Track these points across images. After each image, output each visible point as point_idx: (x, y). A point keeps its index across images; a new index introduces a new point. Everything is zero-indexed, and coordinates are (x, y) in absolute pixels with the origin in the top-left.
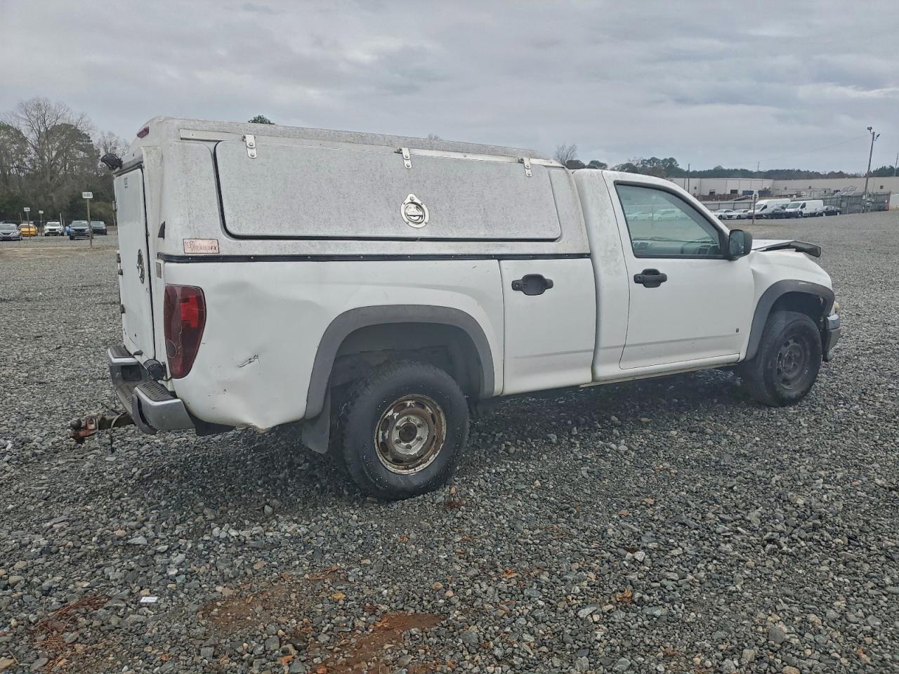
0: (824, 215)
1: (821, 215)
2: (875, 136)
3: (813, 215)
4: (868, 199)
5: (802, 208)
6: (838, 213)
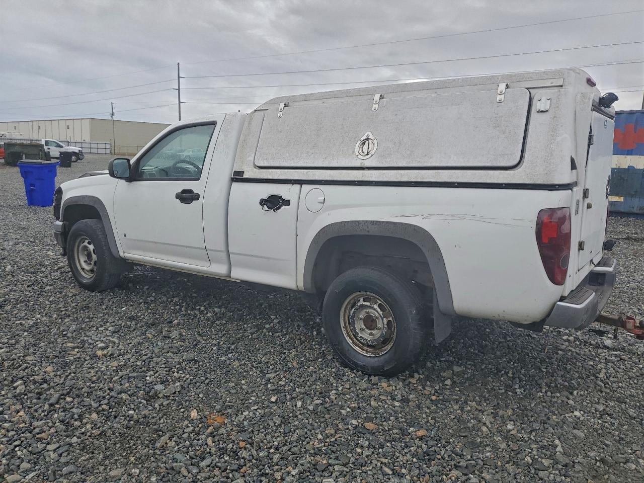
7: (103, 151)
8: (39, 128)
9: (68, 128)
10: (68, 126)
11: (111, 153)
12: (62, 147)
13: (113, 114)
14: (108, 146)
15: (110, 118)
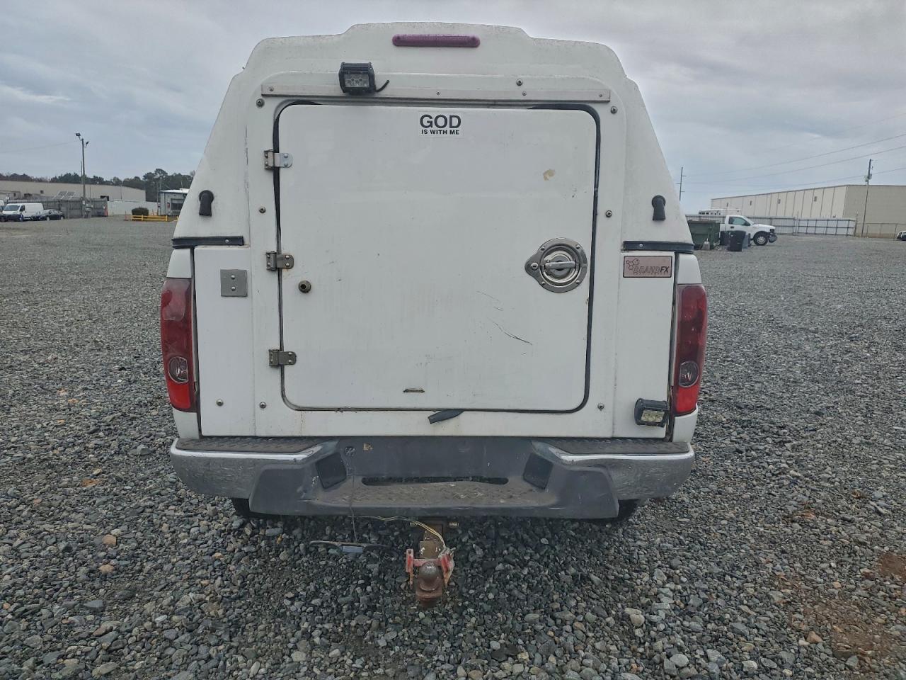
0: (48, 219)
1: (44, 219)
2: (85, 143)
3: (36, 219)
4: (87, 205)
5: (21, 210)
6: (62, 218)
7: (844, 232)
8: (779, 202)
9: (815, 200)
10: (816, 198)
11: (855, 235)
12: (749, 225)
13: (869, 177)
14: (852, 224)
15: (865, 183)
